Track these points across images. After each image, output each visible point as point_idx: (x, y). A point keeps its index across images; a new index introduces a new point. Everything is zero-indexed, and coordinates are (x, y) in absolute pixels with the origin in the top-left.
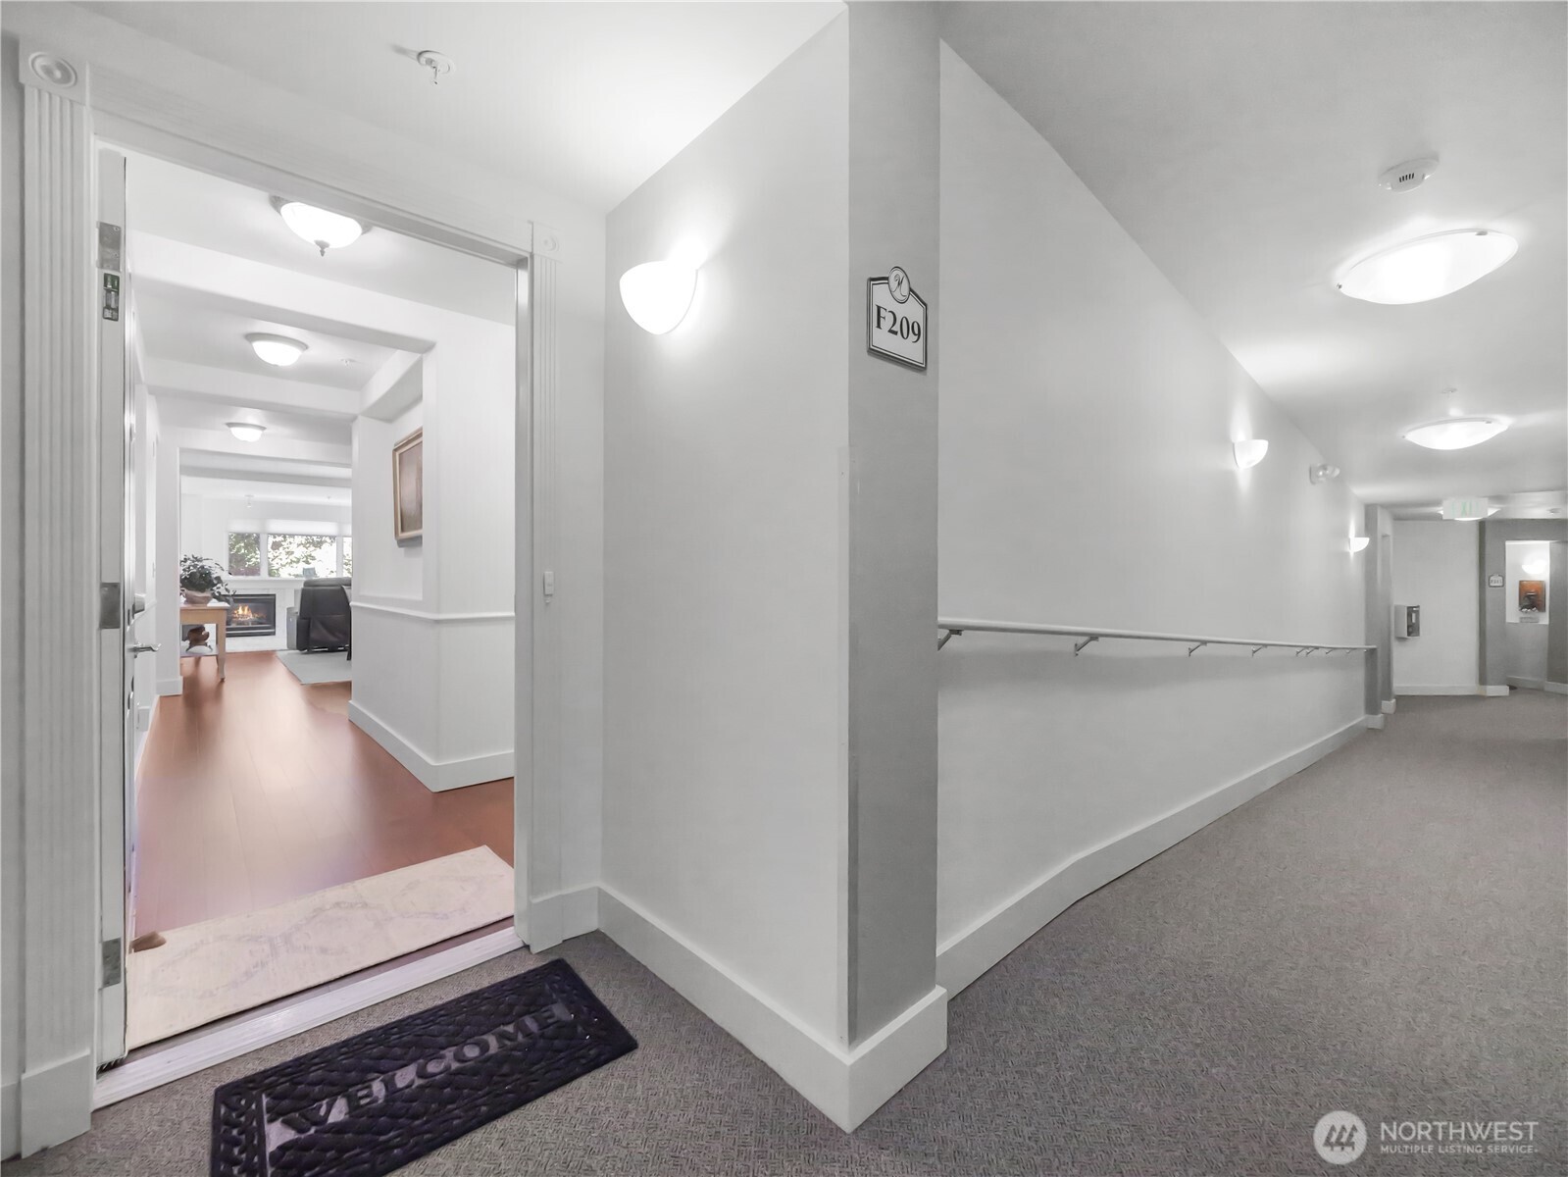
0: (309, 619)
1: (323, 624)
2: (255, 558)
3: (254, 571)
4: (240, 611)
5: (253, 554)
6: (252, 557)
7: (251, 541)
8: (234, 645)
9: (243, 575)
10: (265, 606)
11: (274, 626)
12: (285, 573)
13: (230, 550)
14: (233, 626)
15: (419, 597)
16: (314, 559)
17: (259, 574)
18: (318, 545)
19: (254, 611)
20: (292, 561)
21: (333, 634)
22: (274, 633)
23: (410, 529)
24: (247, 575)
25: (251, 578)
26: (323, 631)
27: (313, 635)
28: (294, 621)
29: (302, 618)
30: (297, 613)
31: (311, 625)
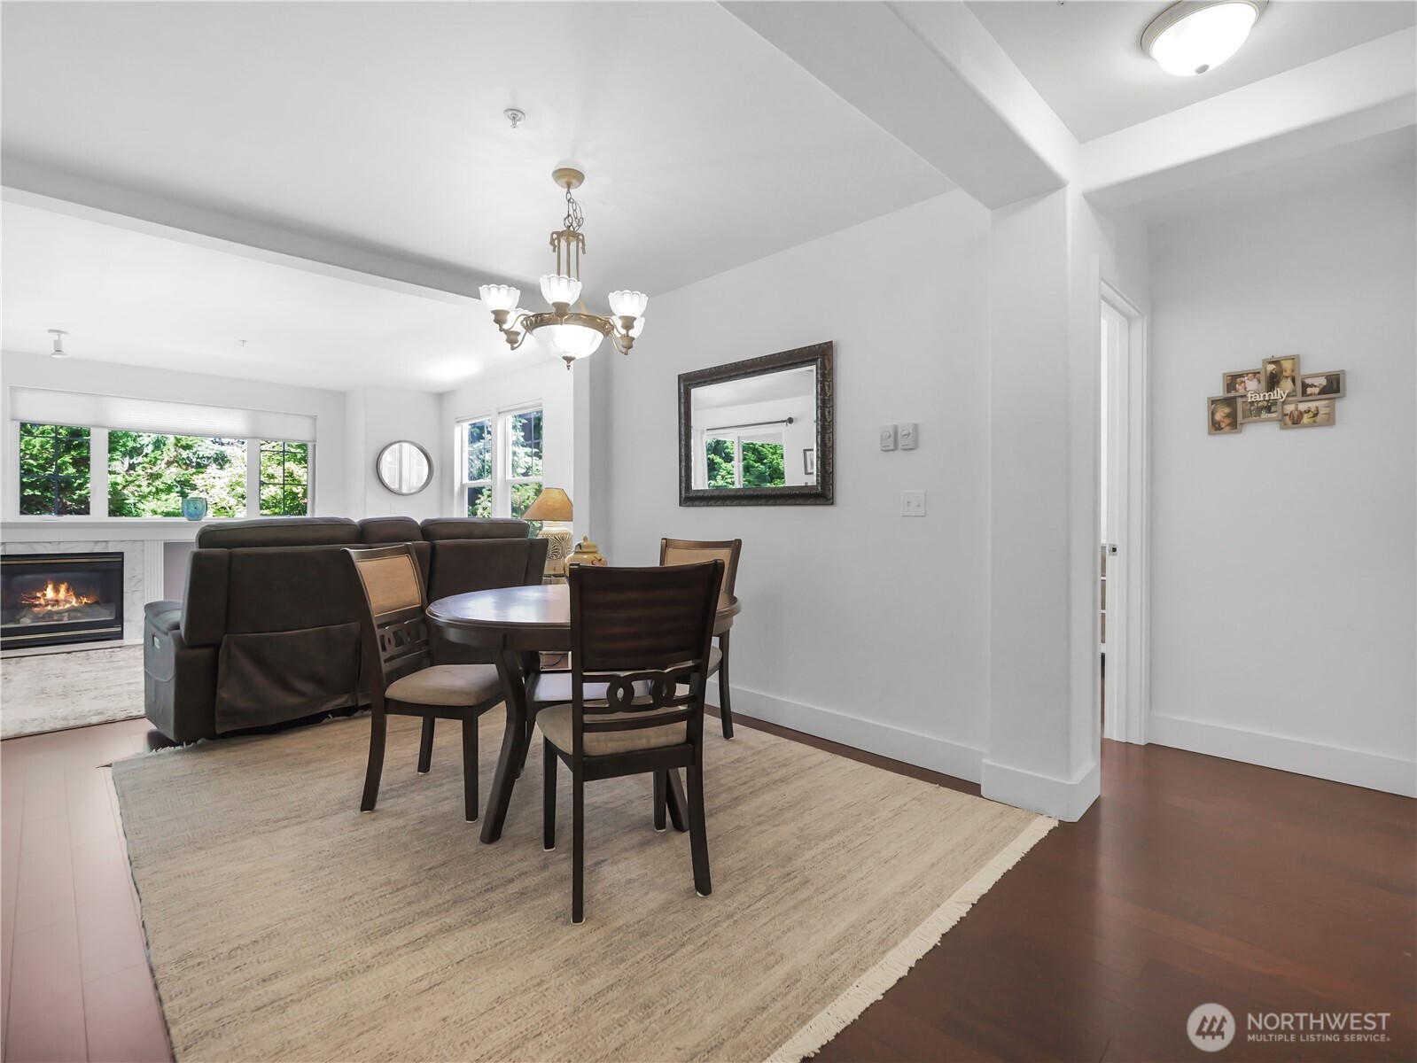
0: (215, 645)
16: (194, 487)
18: (200, 466)
26: (259, 679)
27: (227, 694)
28: (167, 649)
29: (193, 646)
30: (177, 627)
31: (222, 668)
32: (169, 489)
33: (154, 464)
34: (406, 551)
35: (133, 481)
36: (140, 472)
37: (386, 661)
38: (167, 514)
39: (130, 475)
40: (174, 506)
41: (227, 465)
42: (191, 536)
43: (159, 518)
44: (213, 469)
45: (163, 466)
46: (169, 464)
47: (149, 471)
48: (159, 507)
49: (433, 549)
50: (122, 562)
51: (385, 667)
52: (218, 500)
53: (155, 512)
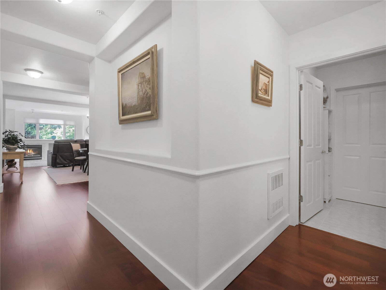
0: (56, 155)
1: (62, 157)
2: (35, 132)
3: (33, 137)
4: (28, 151)
5: (33, 131)
6: (33, 132)
7: (32, 126)
8: (27, 164)
9: (30, 138)
10: (38, 149)
11: (41, 156)
12: (44, 138)
13: (25, 130)
14: (27, 156)
15: (169, 156)
16: (54, 133)
17: (36, 138)
18: (55, 128)
19: (34, 151)
20: (47, 134)
21: (66, 161)
22: (41, 159)
23: (129, 113)
24: (31, 138)
25: (32, 139)
26: (62, 159)
27: (58, 161)
28: (50, 156)
29: (54, 155)
30: (52, 153)
31: (57, 157)
32: (49, 134)
33: (46, 128)
34: (79, 143)
35: (42, 132)
36: (43, 130)
37: (75, 155)
38: (48, 138)
39: (41, 131)
40: (50, 137)
41: (61, 128)
42: (53, 142)
43: (47, 139)
44: (57, 129)
45: (48, 129)
46: (49, 129)
47: (45, 130)
48: (47, 137)
49: (86, 143)
50: (42, 147)
51: (75, 156)
52: (58, 136)
53: (46, 138)
